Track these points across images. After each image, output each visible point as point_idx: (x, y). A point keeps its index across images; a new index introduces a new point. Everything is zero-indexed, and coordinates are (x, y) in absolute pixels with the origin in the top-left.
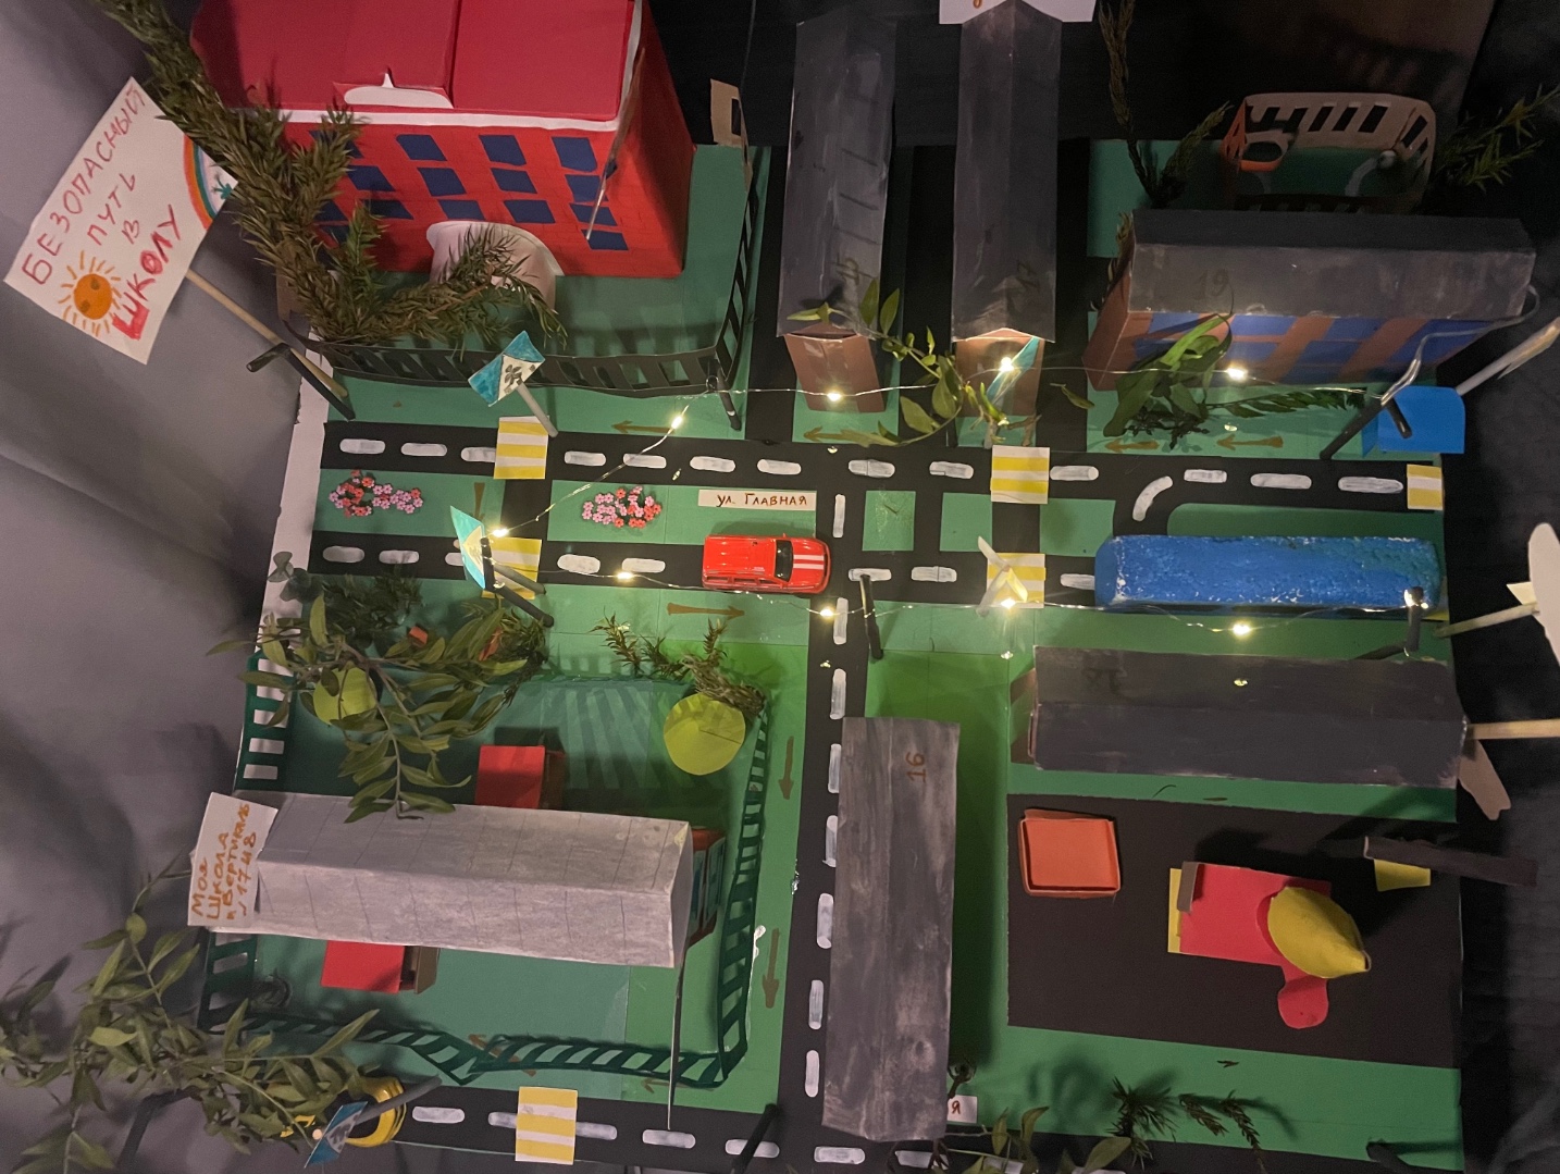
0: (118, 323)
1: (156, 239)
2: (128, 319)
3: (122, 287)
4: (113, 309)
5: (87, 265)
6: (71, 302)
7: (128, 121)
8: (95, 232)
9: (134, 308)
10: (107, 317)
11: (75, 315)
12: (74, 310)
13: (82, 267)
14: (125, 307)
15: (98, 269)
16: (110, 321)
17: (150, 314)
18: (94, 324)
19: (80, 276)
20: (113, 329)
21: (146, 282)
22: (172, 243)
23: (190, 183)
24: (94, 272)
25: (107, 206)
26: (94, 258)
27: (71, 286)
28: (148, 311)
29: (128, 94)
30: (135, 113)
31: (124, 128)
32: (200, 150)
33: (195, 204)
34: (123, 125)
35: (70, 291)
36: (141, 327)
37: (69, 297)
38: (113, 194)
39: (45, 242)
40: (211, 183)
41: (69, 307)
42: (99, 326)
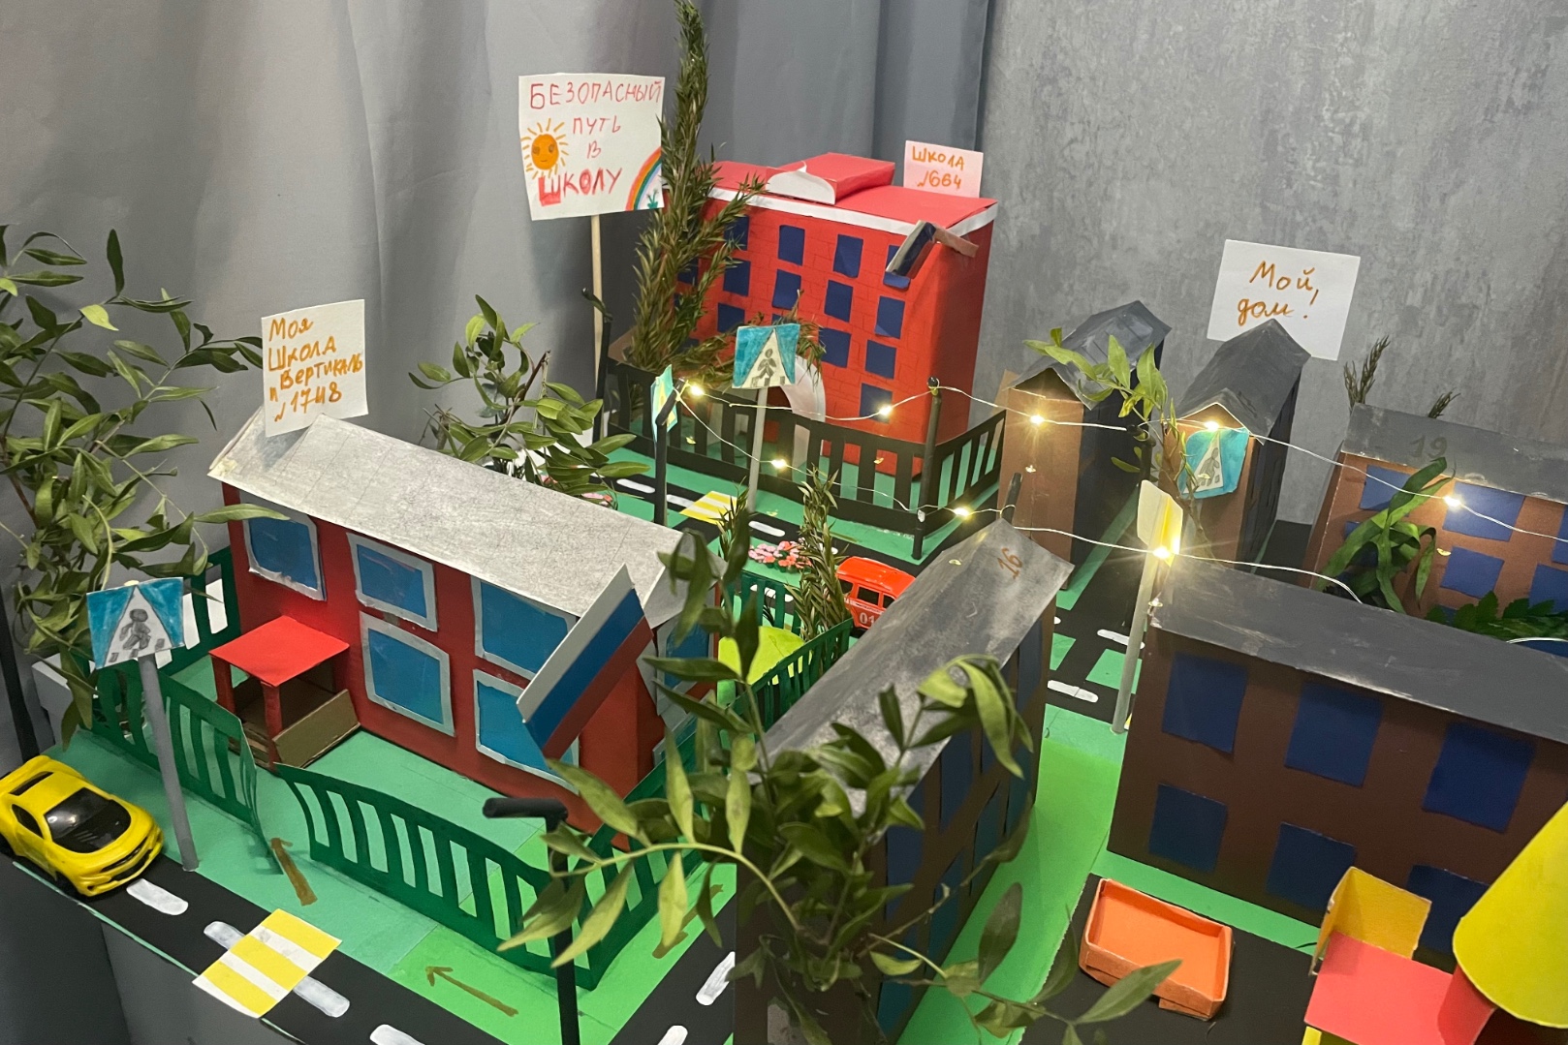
0: (542, 181)
1: (600, 173)
2: (548, 190)
3: (562, 171)
4: (546, 173)
5: (559, 133)
6: (534, 137)
7: (643, 97)
8: (578, 122)
9: (556, 190)
10: (540, 171)
11: (528, 146)
12: (530, 143)
13: (555, 130)
14: (553, 181)
15: (561, 144)
16: (539, 175)
17: (558, 205)
18: (531, 164)
19: (551, 132)
20: (536, 180)
21: (575, 188)
22: (605, 188)
23: (641, 174)
24: (558, 142)
25: (596, 121)
26: (564, 135)
27: (541, 131)
28: (559, 202)
29: (656, 83)
30: (650, 98)
31: (639, 97)
32: (660, 166)
33: (634, 188)
34: (640, 96)
35: (539, 133)
36: (548, 203)
37: (535, 134)
38: (604, 120)
39: (555, 90)
40: (649, 190)
41: (529, 138)
42: (532, 169)
